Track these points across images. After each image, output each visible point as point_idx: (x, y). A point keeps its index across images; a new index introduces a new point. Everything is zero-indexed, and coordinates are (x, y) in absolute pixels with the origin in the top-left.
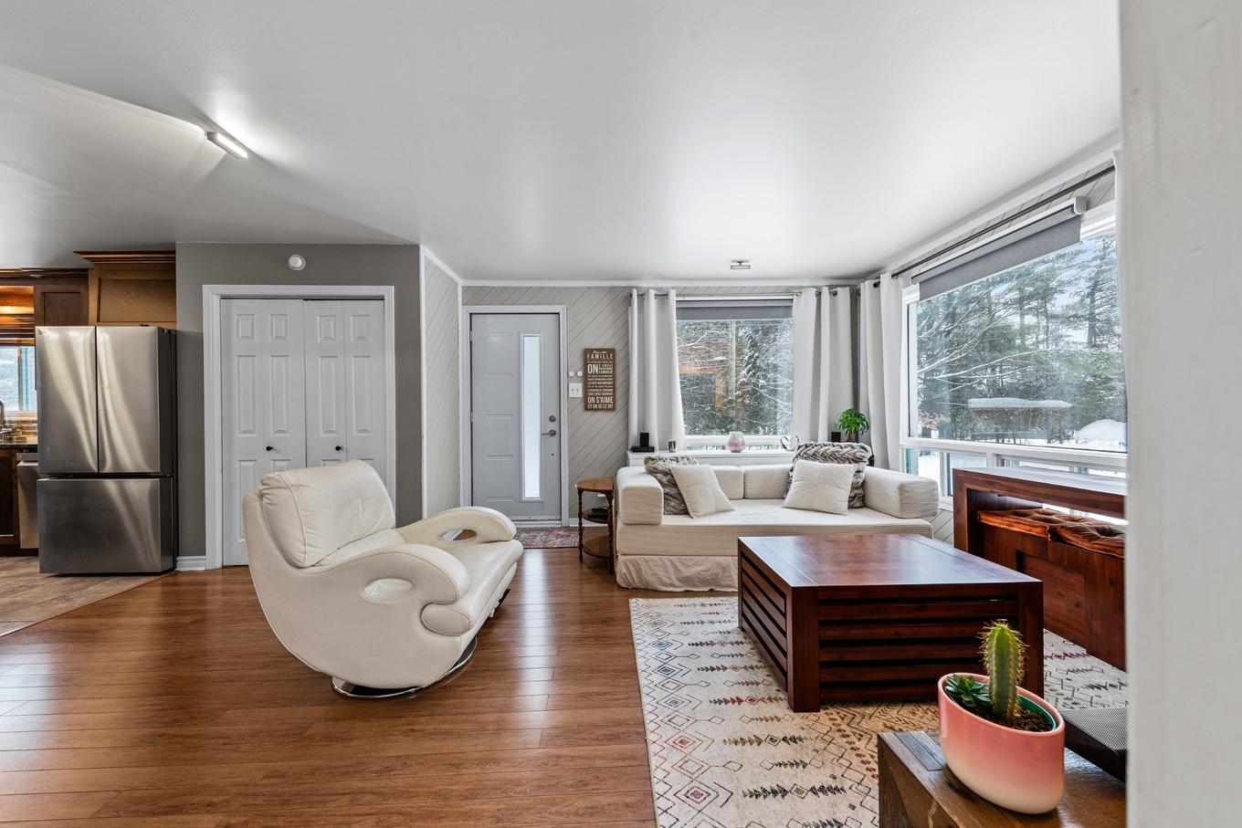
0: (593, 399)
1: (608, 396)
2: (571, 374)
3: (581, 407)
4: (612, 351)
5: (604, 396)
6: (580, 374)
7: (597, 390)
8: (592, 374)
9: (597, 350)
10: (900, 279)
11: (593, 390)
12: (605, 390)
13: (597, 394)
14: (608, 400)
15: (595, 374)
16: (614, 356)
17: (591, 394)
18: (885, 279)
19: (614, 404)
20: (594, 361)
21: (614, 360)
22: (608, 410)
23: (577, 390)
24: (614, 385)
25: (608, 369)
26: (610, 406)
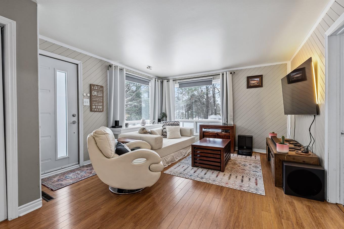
0: (94, 107)
1: (101, 106)
2: (85, 95)
3: (89, 109)
4: (102, 87)
5: (99, 106)
6: (89, 95)
7: (96, 103)
8: (94, 96)
9: (97, 85)
10: (174, 82)
11: (94, 103)
12: (100, 103)
13: (96, 104)
14: (101, 107)
15: (96, 96)
16: (103, 89)
17: (94, 104)
18: (171, 81)
19: (103, 109)
20: (95, 90)
21: (103, 91)
22: (100, 111)
23: (87, 102)
24: (103, 101)
25: (100, 95)
26: (101, 110)
